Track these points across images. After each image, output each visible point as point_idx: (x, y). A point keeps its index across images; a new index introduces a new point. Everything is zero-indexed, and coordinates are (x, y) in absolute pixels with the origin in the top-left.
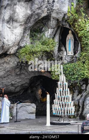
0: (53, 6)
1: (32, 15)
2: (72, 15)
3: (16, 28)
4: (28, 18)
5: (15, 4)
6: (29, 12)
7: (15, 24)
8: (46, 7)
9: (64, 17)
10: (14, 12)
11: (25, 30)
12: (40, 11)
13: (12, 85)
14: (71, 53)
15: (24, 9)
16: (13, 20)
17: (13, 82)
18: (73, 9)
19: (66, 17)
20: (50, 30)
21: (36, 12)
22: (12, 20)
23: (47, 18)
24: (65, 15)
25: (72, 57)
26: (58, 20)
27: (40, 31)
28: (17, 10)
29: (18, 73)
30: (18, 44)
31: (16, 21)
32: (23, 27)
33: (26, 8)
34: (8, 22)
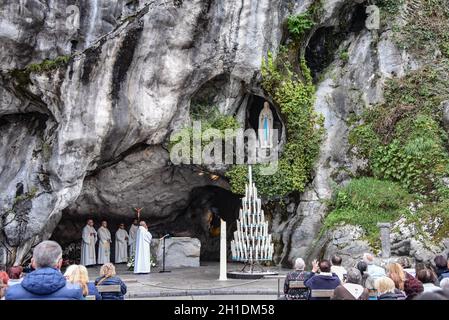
0: (234, 57)
1: (194, 72)
2: (270, 74)
3: (164, 95)
4: (187, 78)
5: (164, 54)
6: (190, 67)
7: (163, 89)
8: (222, 58)
9: (254, 78)
10: (162, 66)
11: (181, 99)
12: (209, 66)
13: (156, 203)
15: (179, 62)
16: (159, 82)
17: (158, 198)
18: (271, 64)
19: (258, 77)
20: (228, 100)
21: (202, 68)
22: (157, 81)
23: (224, 78)
24: (256, 73)
26: (243, 82)
27: (210, 102)
28: (168, 64)
29: (168, 181)
30: (168, 127)
31: (165, 83)
32: (177, 95)
33: (184, 61)
34: (149, 85)
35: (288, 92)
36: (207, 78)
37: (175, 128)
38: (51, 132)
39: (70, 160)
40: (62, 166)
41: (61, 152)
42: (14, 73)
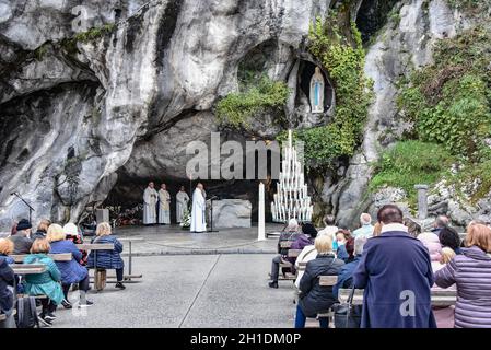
0: (280, 22)
1: (240, 38)
2: (318, 38)
3: (209, 62)
4: (232, 44)
5: (208, 20)
6: (235, 33)
7: (208, 55)
8: (268, 24)
9: (303, 42)
10: (206, 33)
11: (227, 66)
12: (255, 31)
14: (318, 108)
15: (224, 28)
16: (204, 49)
18: (319, 28)
19: (306, 42)
20: (277, 65)
21: (249, 33)
22: (201, 47)
23: (271, 44)
24: (304, 38)
25: (321, 117)
26: (291, 47)
27: (260, 68)
28: (211, 30)
30: (215, 93)
31: (210, 50)
32: (223, 61)
33: (229, 27)
34: (194, 52)
35: (336, 56)
36: (253, 43)
37: (222, 94)
38: (100, 98)
39: (118, 125)
40: (110, 131)
41: (108, 118)
42: (63, 42)
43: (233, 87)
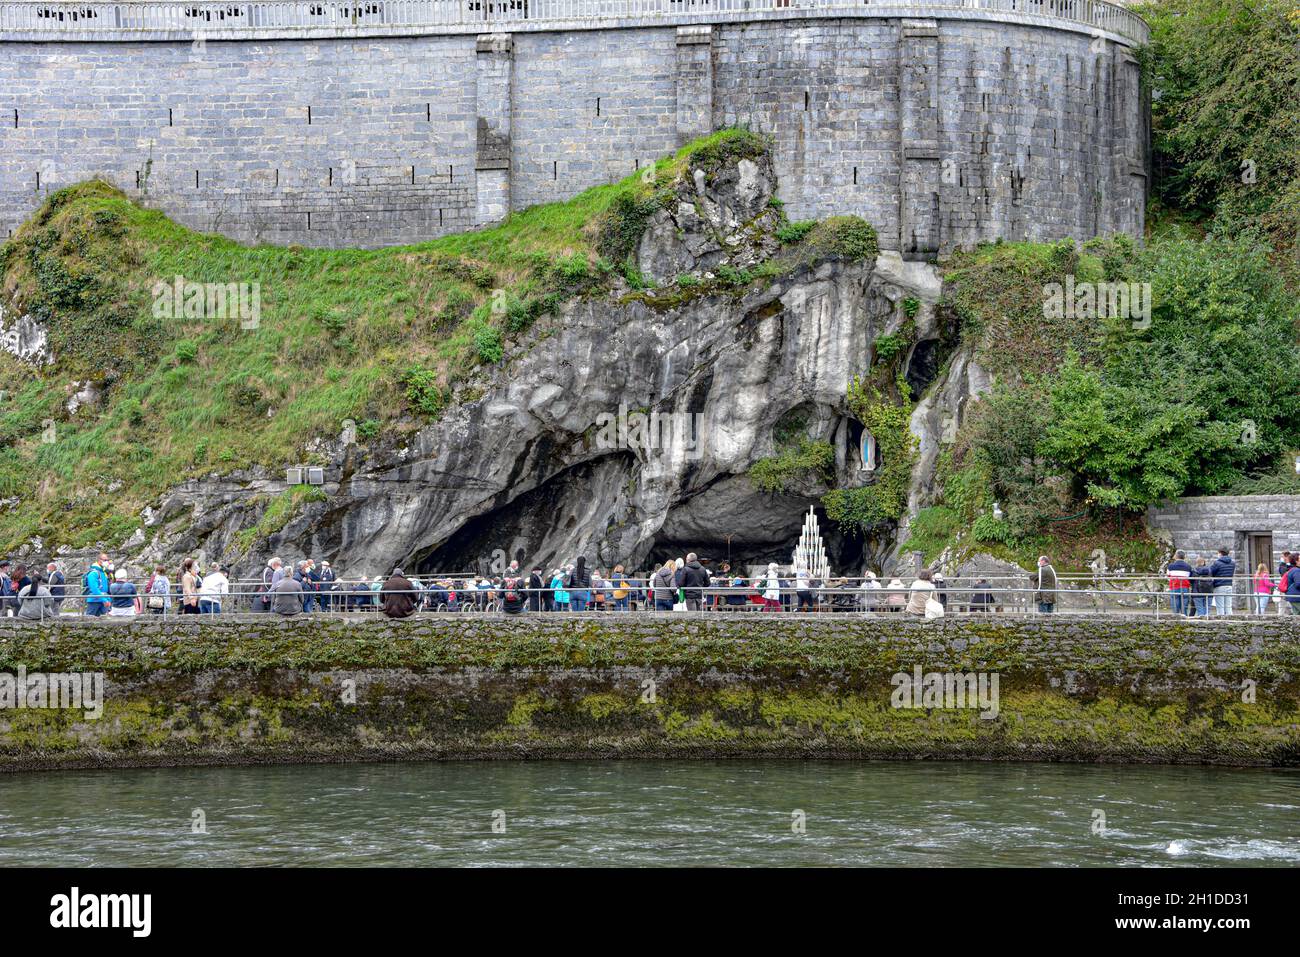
0: (814, 385)
1: (770, 406)
2: (857, 398)
3: (740, 430)
4: (763, 411)
5: (737, 392)
6: (764, 401)
7: (738, 424)
8: (800, 388)
9: (842, 402)
10: (735, 404)
11: (759, 432)
12: (787, 397)
13: (765, 527)
14: (869, 466)
15: (754, 397)
16: (734, 418)
17: (764, 523)
18: (857, 387)
19: (845, 401)
20: (820, 423)
21: (780, 399)
22: (731, 417)
23: (808, 405)
24: (843, 397)
25: (872, 474)
26: (832, 406)
27: (800, 426)
28: (741, 401)
29: (768, 505)
30: (749, 456)
31: (740, 419)
32: (754, 428)
33: (759, 395)
34: (724, 422)
35: (875, 416)
36: (786, 406)
37: (756, 458)
38: (637, 471)
39: (653, 494)
41: (644, 489)
43: (768, 449)
